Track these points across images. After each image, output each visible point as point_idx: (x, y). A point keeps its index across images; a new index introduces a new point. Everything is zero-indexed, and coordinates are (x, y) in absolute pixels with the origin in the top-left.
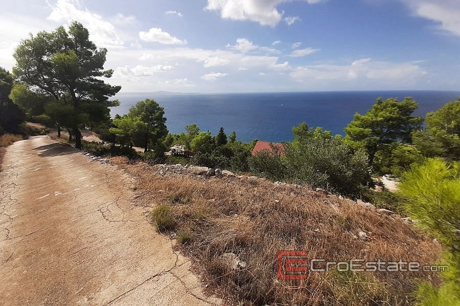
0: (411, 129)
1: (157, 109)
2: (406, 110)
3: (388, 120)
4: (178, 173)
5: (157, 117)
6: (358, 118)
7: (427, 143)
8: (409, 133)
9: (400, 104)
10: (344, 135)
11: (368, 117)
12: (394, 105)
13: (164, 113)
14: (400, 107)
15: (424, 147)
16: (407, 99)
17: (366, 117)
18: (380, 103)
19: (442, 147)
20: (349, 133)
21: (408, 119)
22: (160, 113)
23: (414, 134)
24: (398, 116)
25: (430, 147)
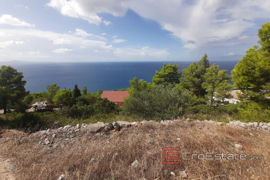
0: (178, 78)
1: (15, 74)
2: (175, 69)
3: (169, 74)
4: (71, 136)
5: (15, 80)
6: (157, 74)
7: (186, 83)
8: (177, 79)
9: (173, 66)
10: (152, 83)
11: (161, 72)
12: (171, 67)
13: (23, 77)
14: (173, 68)
15: (185, 85)
16: (175, 64)
17: (161, 73)
18: (165, 66)
19: (192, 84)
20: (155, 81)
21: (177, 72)
22: (19, 77)
23: (180, 79)
24: (173, 72)
25: (187, 85)
